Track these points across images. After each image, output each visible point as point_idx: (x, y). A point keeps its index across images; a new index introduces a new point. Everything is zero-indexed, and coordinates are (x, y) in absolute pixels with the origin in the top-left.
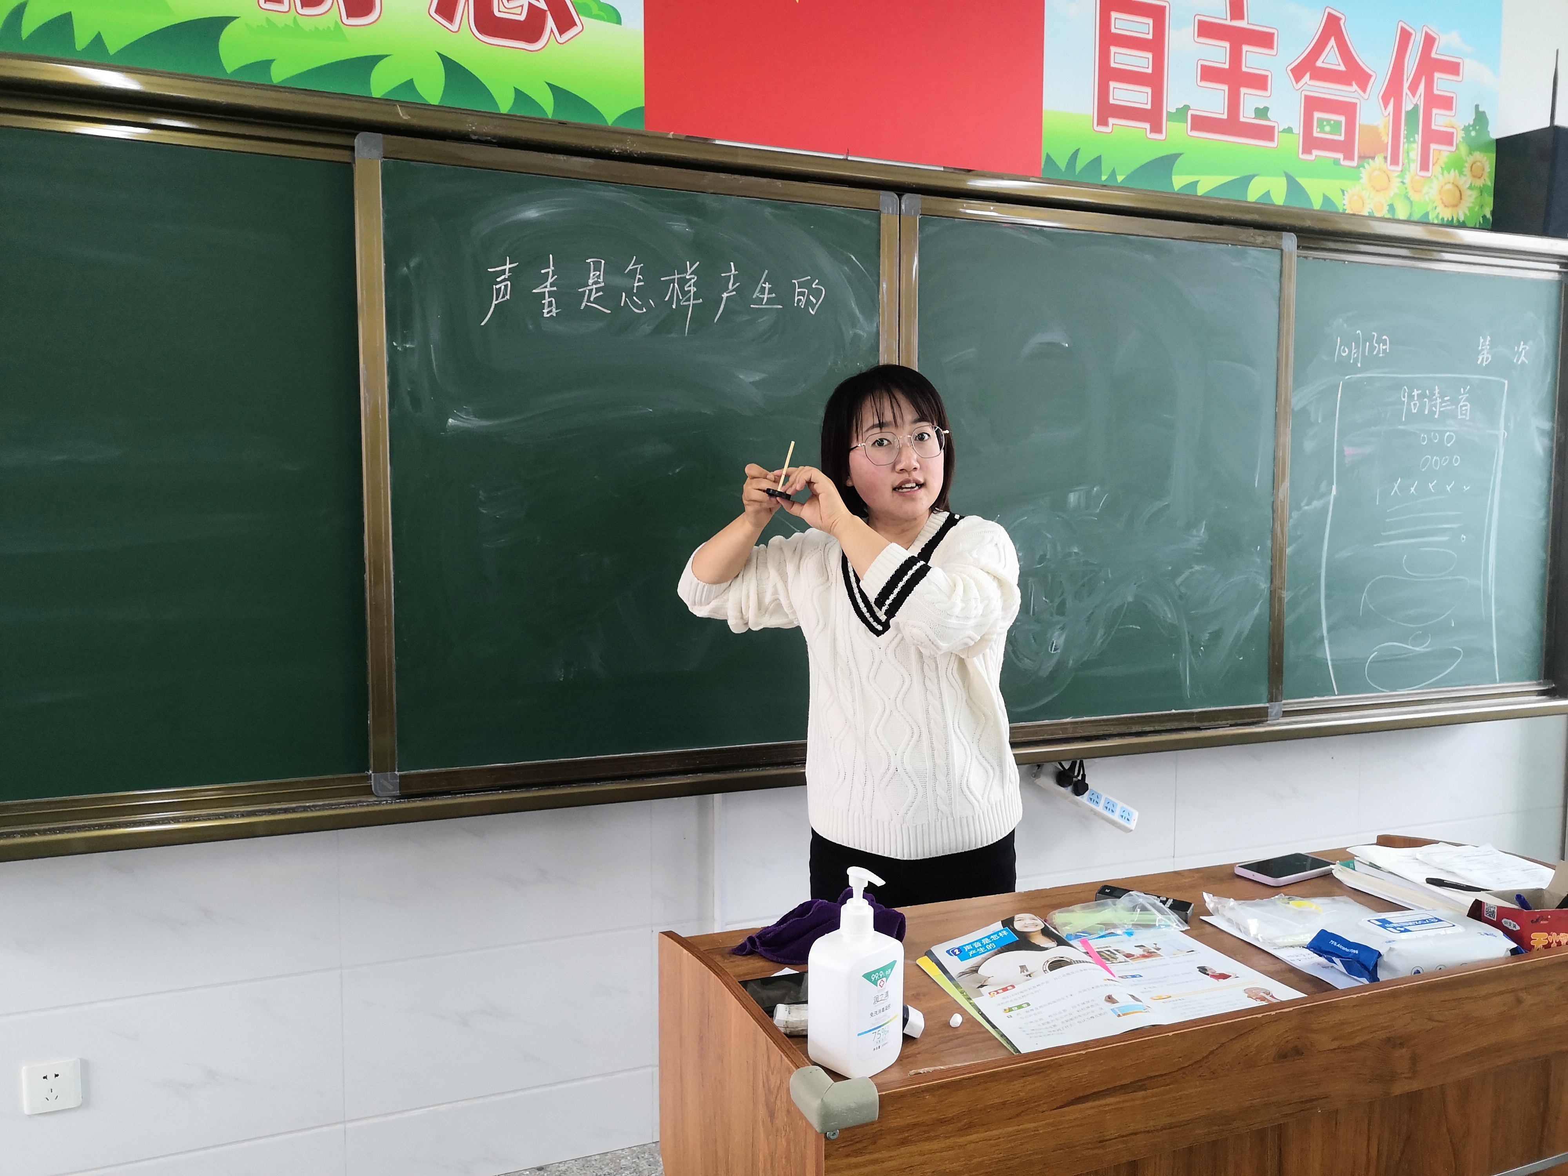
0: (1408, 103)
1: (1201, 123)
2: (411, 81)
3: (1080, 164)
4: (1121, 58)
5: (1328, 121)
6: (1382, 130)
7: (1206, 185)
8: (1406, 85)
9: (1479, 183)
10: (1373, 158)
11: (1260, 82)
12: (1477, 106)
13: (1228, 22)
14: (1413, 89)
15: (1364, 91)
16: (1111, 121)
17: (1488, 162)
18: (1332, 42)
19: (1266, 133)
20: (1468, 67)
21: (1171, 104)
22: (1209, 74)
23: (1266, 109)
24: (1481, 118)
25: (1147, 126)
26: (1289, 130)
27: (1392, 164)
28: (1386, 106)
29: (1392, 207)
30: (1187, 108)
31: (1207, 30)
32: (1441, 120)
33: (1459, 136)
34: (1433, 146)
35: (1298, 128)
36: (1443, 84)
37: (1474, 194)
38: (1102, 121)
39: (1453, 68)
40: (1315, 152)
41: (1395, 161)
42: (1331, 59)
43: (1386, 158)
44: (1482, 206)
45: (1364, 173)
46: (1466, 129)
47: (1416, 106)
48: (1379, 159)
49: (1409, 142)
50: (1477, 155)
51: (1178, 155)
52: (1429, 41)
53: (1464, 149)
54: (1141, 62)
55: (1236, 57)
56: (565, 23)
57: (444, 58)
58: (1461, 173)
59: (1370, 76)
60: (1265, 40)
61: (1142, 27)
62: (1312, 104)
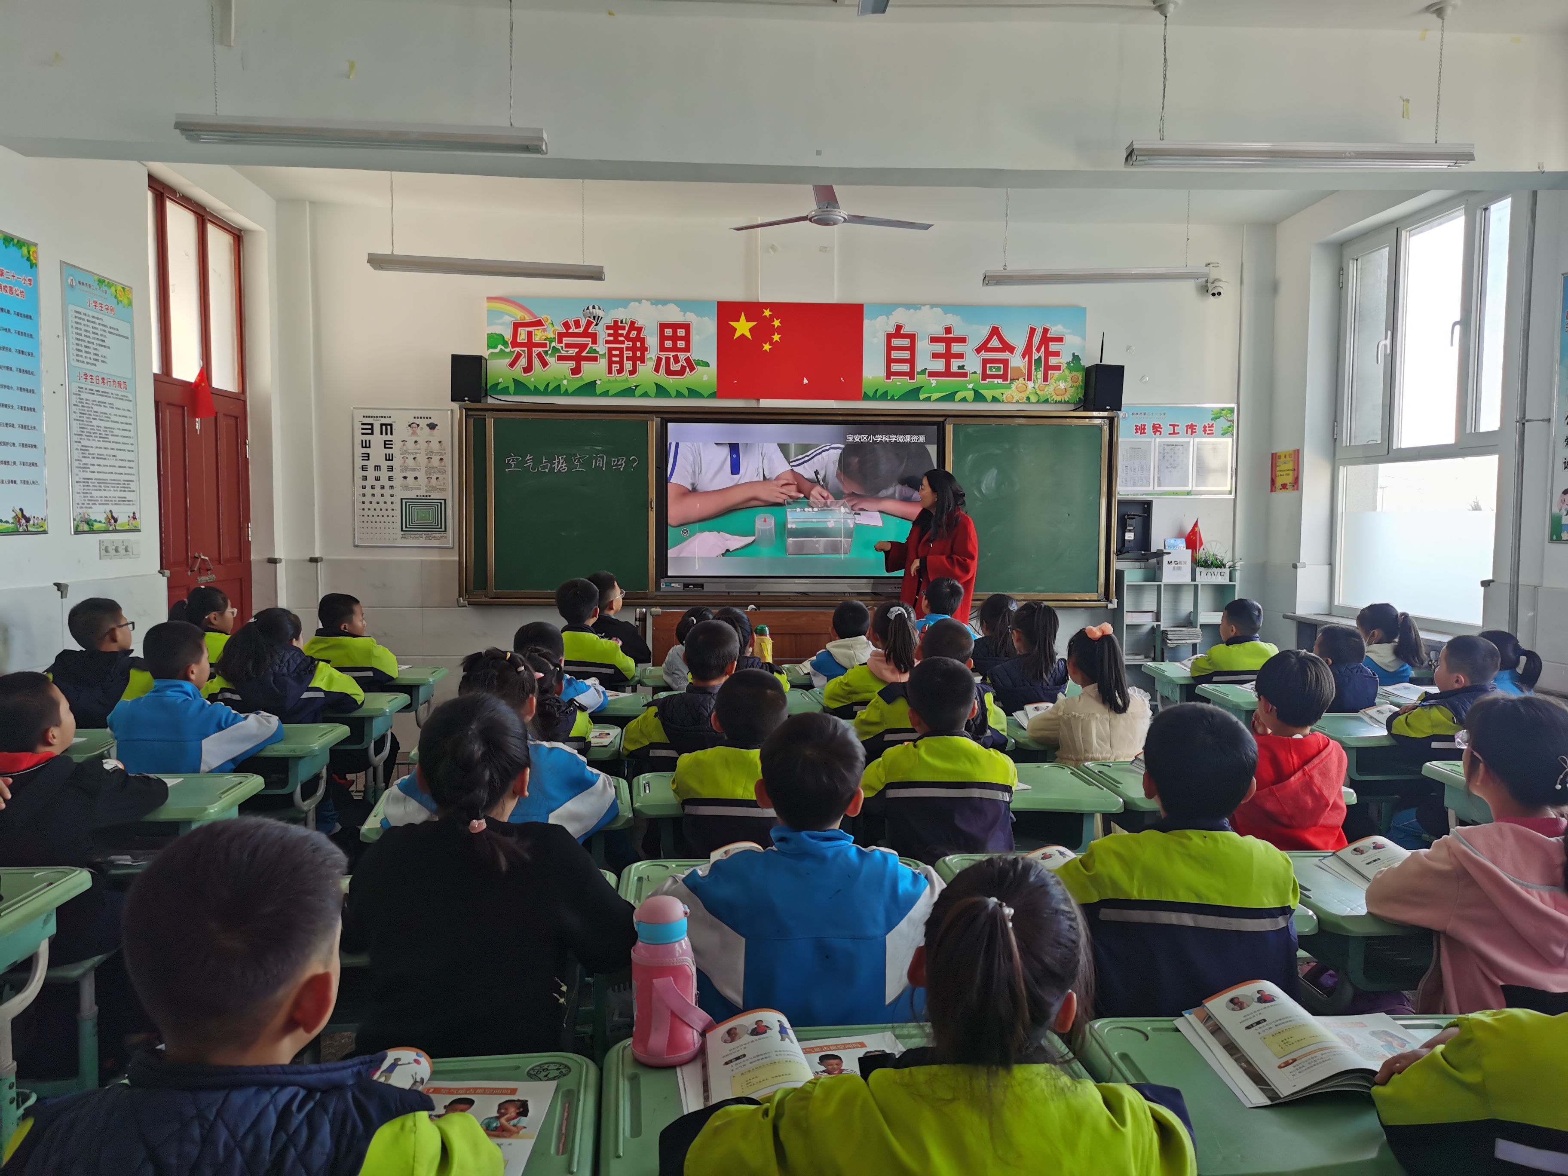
0: (1036, 356)
1: (932, 374)
2: (646, 392)
3: (878, 395)
4: (895, 355)
5: (994, 367)
6: (1022, 367)
7: (935, 396)
8: (1034, 349)
9: (1077, 384)
10: (1018, 379)
11: (960, 356)
12: (1074, 354)
13: (944, 336)
14: (1038, 350)
15: (1012, 354)
16: (892, 377)
17: (1080, 376)
18: (995, 337)
19: (965, 375)
20: (1068, 339)
21: (919, 368)
22: (935, 356)
23: (963, 366)
24: (1076, 358)
25: (908, 378)
26: (975, 373)
27: (1028, 380)
28: (1024, 357)
29: (1028, 398)
30: (926, 369)
31: (934, 340)
32: (1053, 361)
33: (1064, 367)
34: (1050, 372)
35: (979, 370)
36: (1053, 346)
37: (1073, 389)
38: (888, 377)
39: (1060, 340)
40: (988, 380)
41: (1030, 379)
42: (995, 343)
43: (1024, 379)
44: (1078, 394)
45: (1013, 386)
46: (1068, 363)
47: (1040, 357)
48: (1021, 380)
49: (1037, 371)
50: (1074, 373)
51: (922, 387)
52: (1046, 331)
53: (1067, 372)
54: (906, 355)
55: (948, 348)
56: (692, 369)
57: (656, 384)
58: (1065, 381)
59: (1015, 348)
60: (962, 340)
61: (906, 342)
62: (985, 362)
